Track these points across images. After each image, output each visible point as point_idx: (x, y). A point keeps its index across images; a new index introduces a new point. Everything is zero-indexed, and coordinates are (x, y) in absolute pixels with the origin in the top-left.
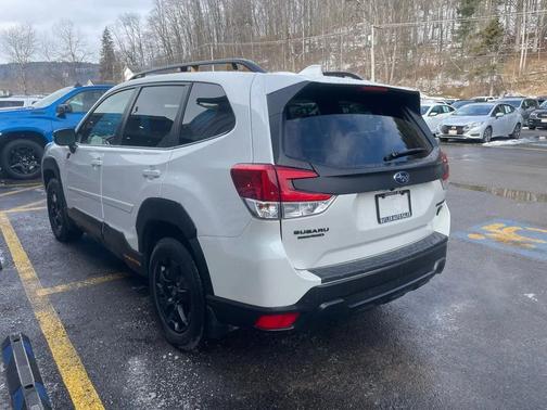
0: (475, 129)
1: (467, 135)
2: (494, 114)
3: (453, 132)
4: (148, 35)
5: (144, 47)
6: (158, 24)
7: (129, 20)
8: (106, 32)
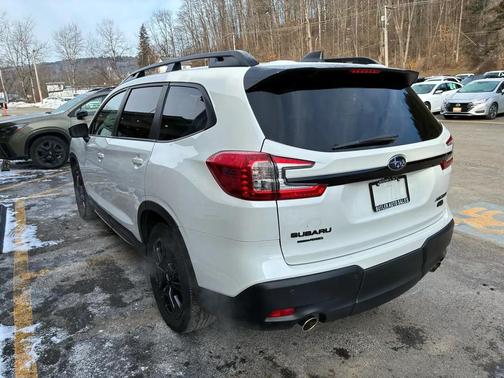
0: (480, 106)
1: (472, 112)
2: (499, 91)
3: (457, 110)
4: (179, 29)
5: (175, 40)
6: (187, 18)
7: (162, 17)
8: (143, 29)
